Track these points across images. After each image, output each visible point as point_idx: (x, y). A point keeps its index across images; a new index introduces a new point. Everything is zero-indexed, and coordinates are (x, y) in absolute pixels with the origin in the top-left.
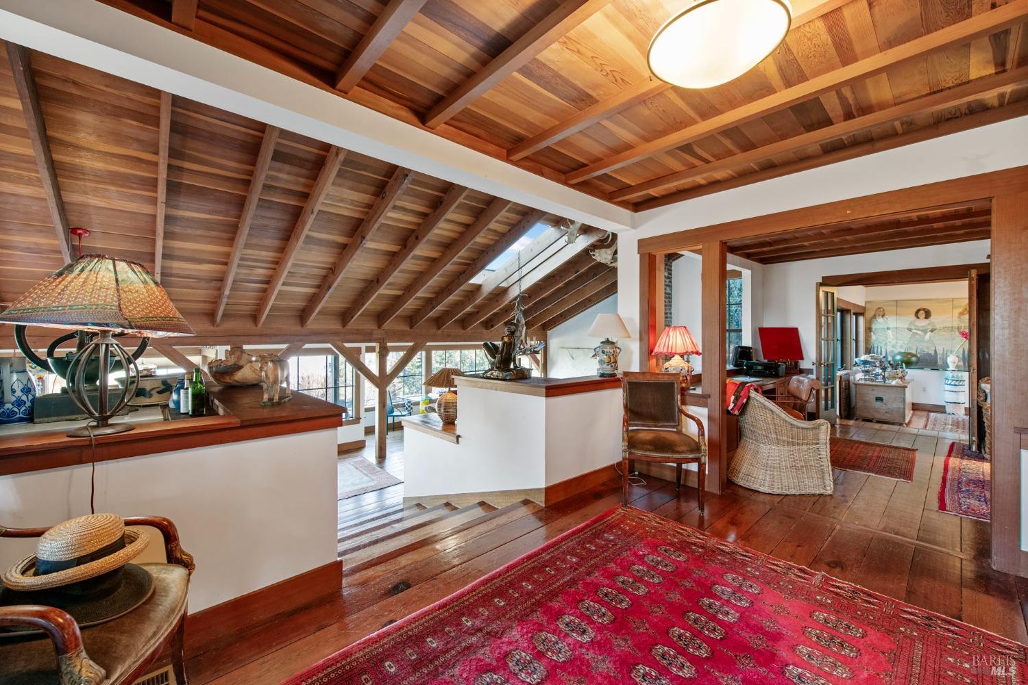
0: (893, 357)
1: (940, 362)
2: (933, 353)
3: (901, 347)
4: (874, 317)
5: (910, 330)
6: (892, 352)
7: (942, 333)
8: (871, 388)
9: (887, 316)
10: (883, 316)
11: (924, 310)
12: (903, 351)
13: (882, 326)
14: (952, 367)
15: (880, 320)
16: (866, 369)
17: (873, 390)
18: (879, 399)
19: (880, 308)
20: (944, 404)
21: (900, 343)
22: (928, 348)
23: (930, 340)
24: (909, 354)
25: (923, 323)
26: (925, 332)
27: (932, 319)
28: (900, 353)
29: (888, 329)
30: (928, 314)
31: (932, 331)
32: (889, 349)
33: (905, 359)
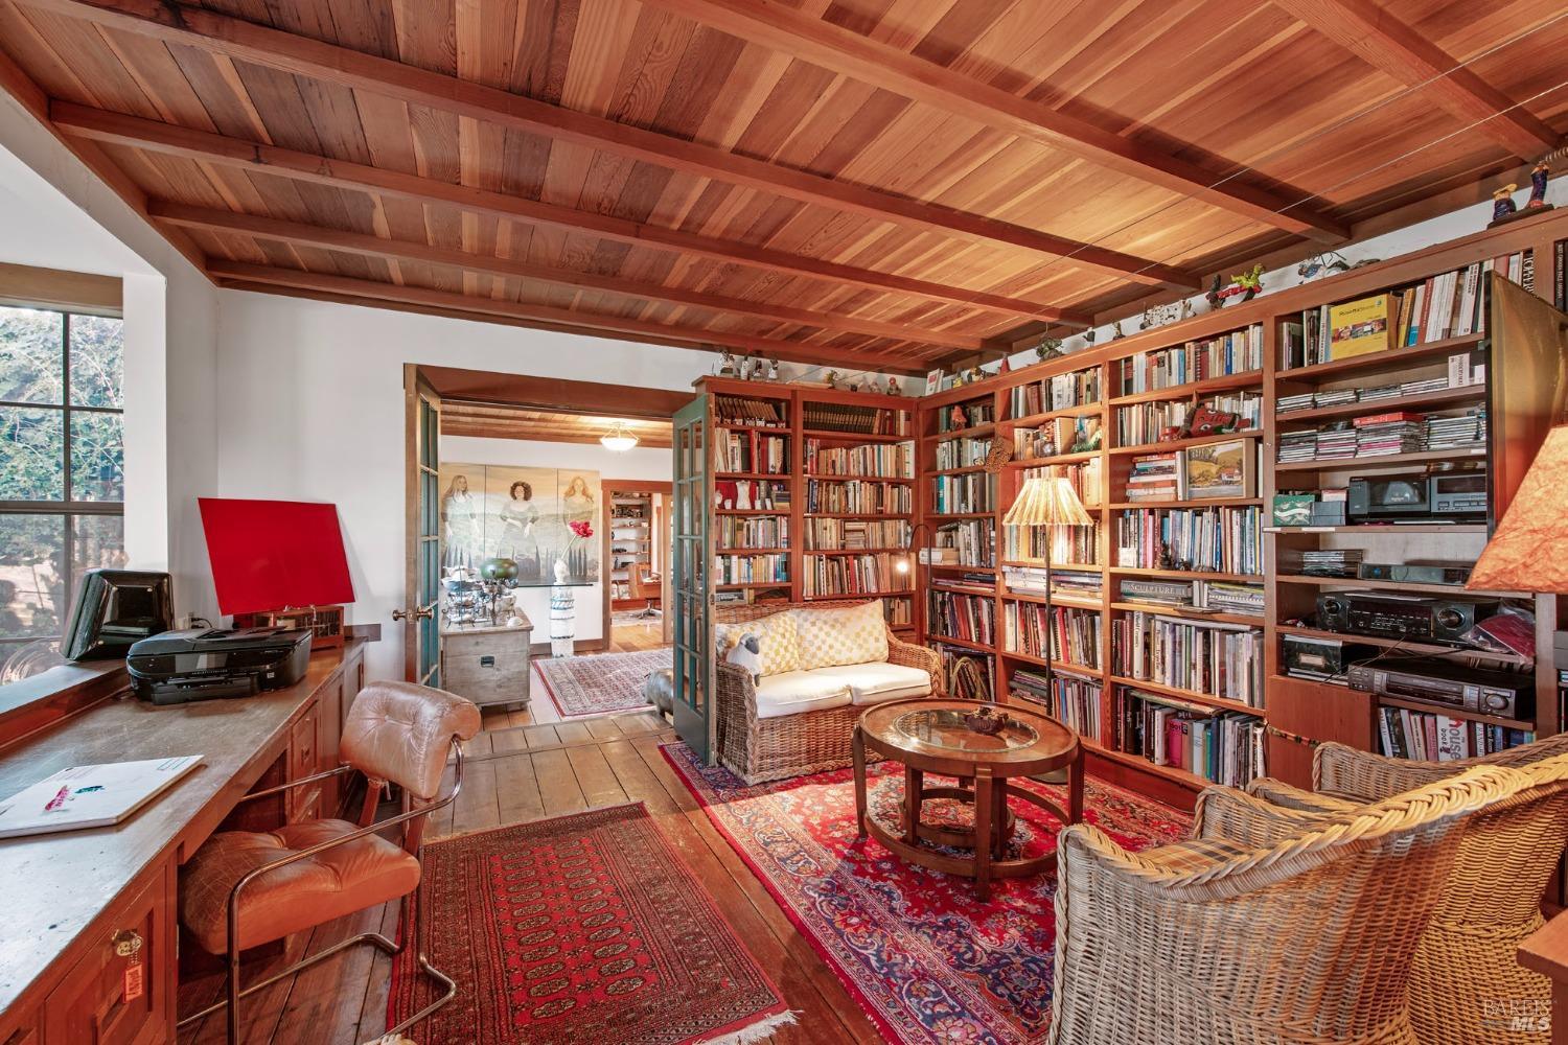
0: (483, 568)
1: (543, 573)
2: (533, 557)
3: (492, 549)
4: (451, 493)
5: (504, 519)
6: (478, 558)
7: (547, 524)
8: (472, 640)
9: (470, 493)
10: (464, 492)
11: (523, 484)
12: (494, 556)
13: (463, 512)
14: (559, 581)
15: (460, 499)
16: (464, 599)
17: (477, 643)
18: (488, 661)
19: (460, 477)
20: (548, 640)
21: (490, 541)
22: (528, 550)
23: (531, 537)
24: (506, 561)
25: (520, 506)
26: (524, 522)
27: (533, 500)
28: (493, 561)
29: (472, 516)
30: (527, 495)
31: (533, 521)
32: (475, 552)
33: (501, 571)
